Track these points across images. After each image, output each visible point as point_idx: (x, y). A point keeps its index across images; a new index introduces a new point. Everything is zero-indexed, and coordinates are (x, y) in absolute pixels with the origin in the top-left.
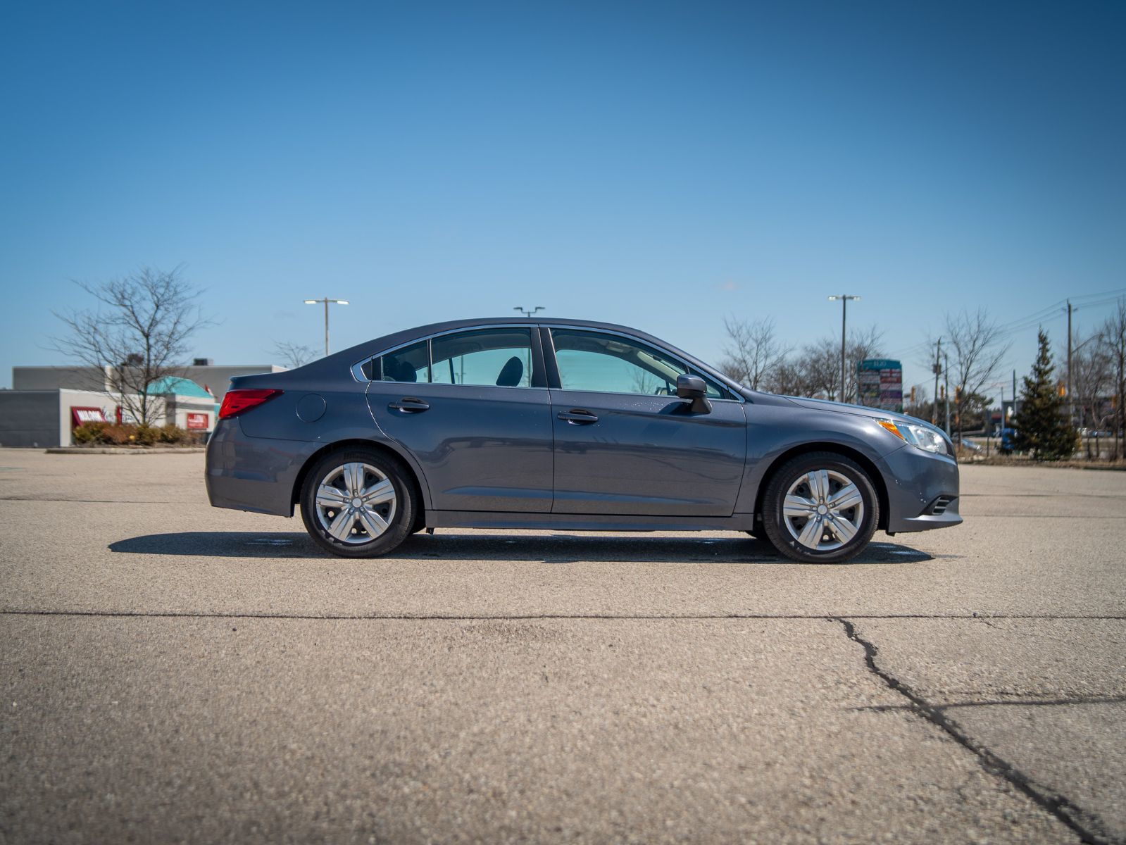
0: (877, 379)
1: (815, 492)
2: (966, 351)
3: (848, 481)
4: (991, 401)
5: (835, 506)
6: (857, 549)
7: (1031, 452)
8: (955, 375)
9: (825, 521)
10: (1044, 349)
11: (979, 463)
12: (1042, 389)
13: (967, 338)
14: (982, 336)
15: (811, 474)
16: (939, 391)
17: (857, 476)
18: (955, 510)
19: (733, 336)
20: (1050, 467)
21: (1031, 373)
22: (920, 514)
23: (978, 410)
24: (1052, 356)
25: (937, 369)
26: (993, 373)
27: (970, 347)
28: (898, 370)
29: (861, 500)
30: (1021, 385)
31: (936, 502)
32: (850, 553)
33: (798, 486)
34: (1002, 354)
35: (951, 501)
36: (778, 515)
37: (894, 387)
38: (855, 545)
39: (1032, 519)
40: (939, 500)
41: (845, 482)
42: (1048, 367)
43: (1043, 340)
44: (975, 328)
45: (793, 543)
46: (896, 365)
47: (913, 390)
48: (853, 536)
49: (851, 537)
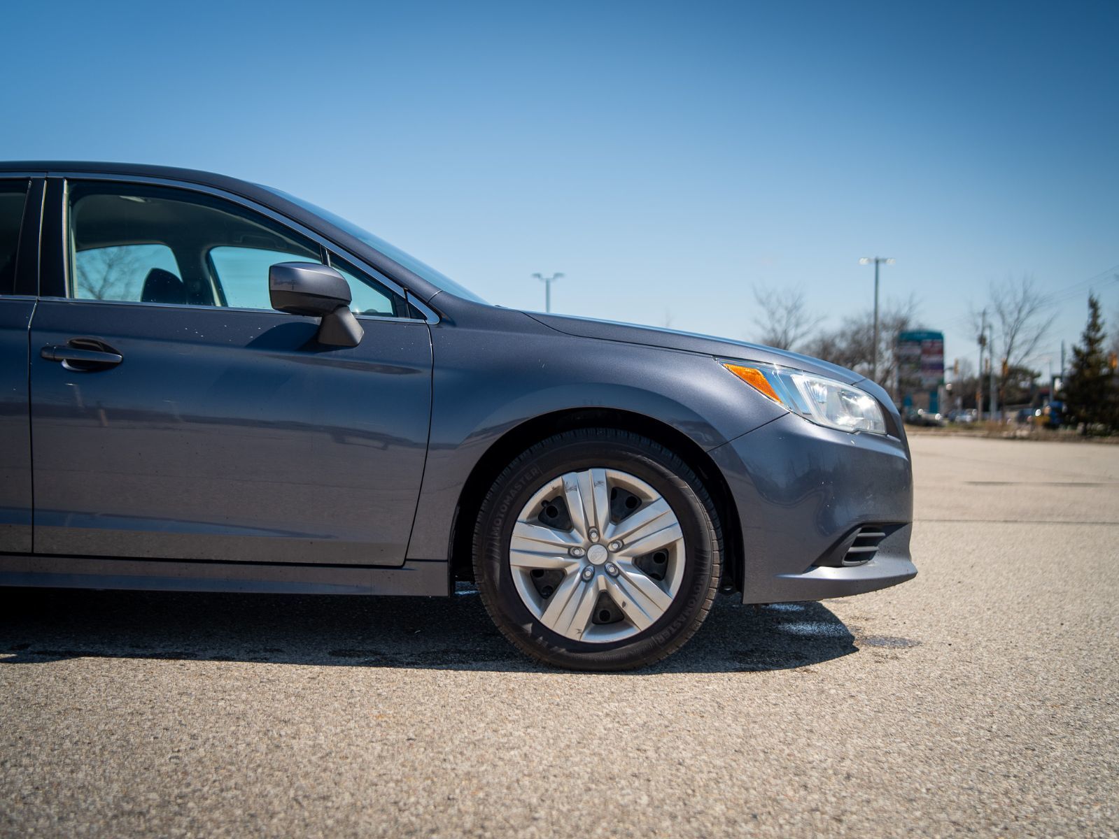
0: (917, 351)
1: (577, 515)
2: (1011, 320)
3: (652, 494)
4: (1039, 375)
5: (624, 547)
6: (670, 640)
7: (1080, 428)
8: (999, 346)
9: (601, 579)
10: (1095, 315)
11: (1022, 439)
12: (1092, 359)
13: (1012, 307)
14: (1028, 305)
15: (570, 479)
16: (984, 363)
17: (670, 482)
18: (903, 551)
19: (761, 302)
20: (1100, 443)
21: (1080, 342)
22: (815, 566)
23: (1024, 384)
24: (1103, 323)
25: (982, 341)
26: (1041, 343)
27: (1015, 315)
28: (940, 340)
29: (680, 535)
30: (1070, 355)
31: (852, 538)
32: (654, 650)
33: (544, 502)
34: (1049, 322)
35: (888, 534)
36: (497, 566)
37: (934, 359)
38: (666, 632)
39: (1072, 529)
40: (858, 534)
41: (648, 497)
42: (1099, 335)
43: (1093, 305)
44: (1020, 296)
45: (529, 627)
46: (937, 337)
47: (957, 362)
48: (661, 613)
49: (656, 614)
